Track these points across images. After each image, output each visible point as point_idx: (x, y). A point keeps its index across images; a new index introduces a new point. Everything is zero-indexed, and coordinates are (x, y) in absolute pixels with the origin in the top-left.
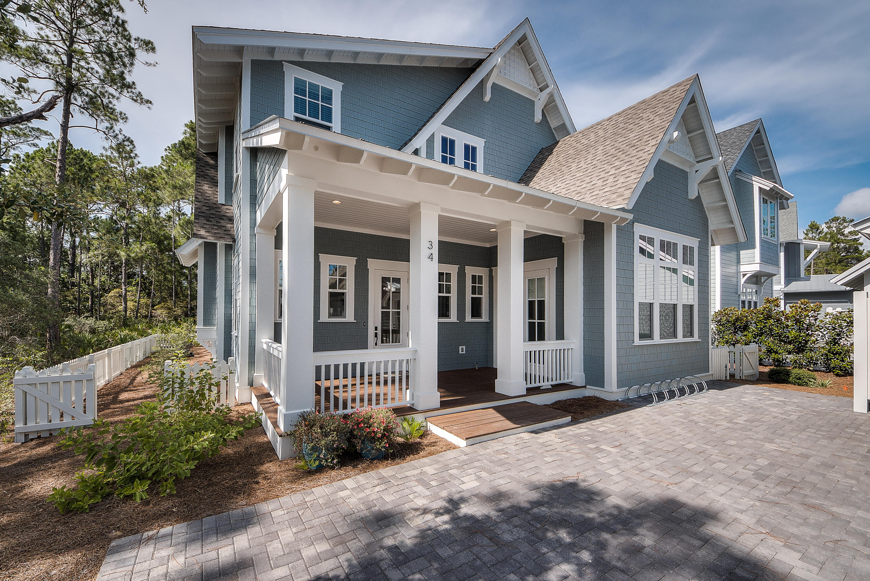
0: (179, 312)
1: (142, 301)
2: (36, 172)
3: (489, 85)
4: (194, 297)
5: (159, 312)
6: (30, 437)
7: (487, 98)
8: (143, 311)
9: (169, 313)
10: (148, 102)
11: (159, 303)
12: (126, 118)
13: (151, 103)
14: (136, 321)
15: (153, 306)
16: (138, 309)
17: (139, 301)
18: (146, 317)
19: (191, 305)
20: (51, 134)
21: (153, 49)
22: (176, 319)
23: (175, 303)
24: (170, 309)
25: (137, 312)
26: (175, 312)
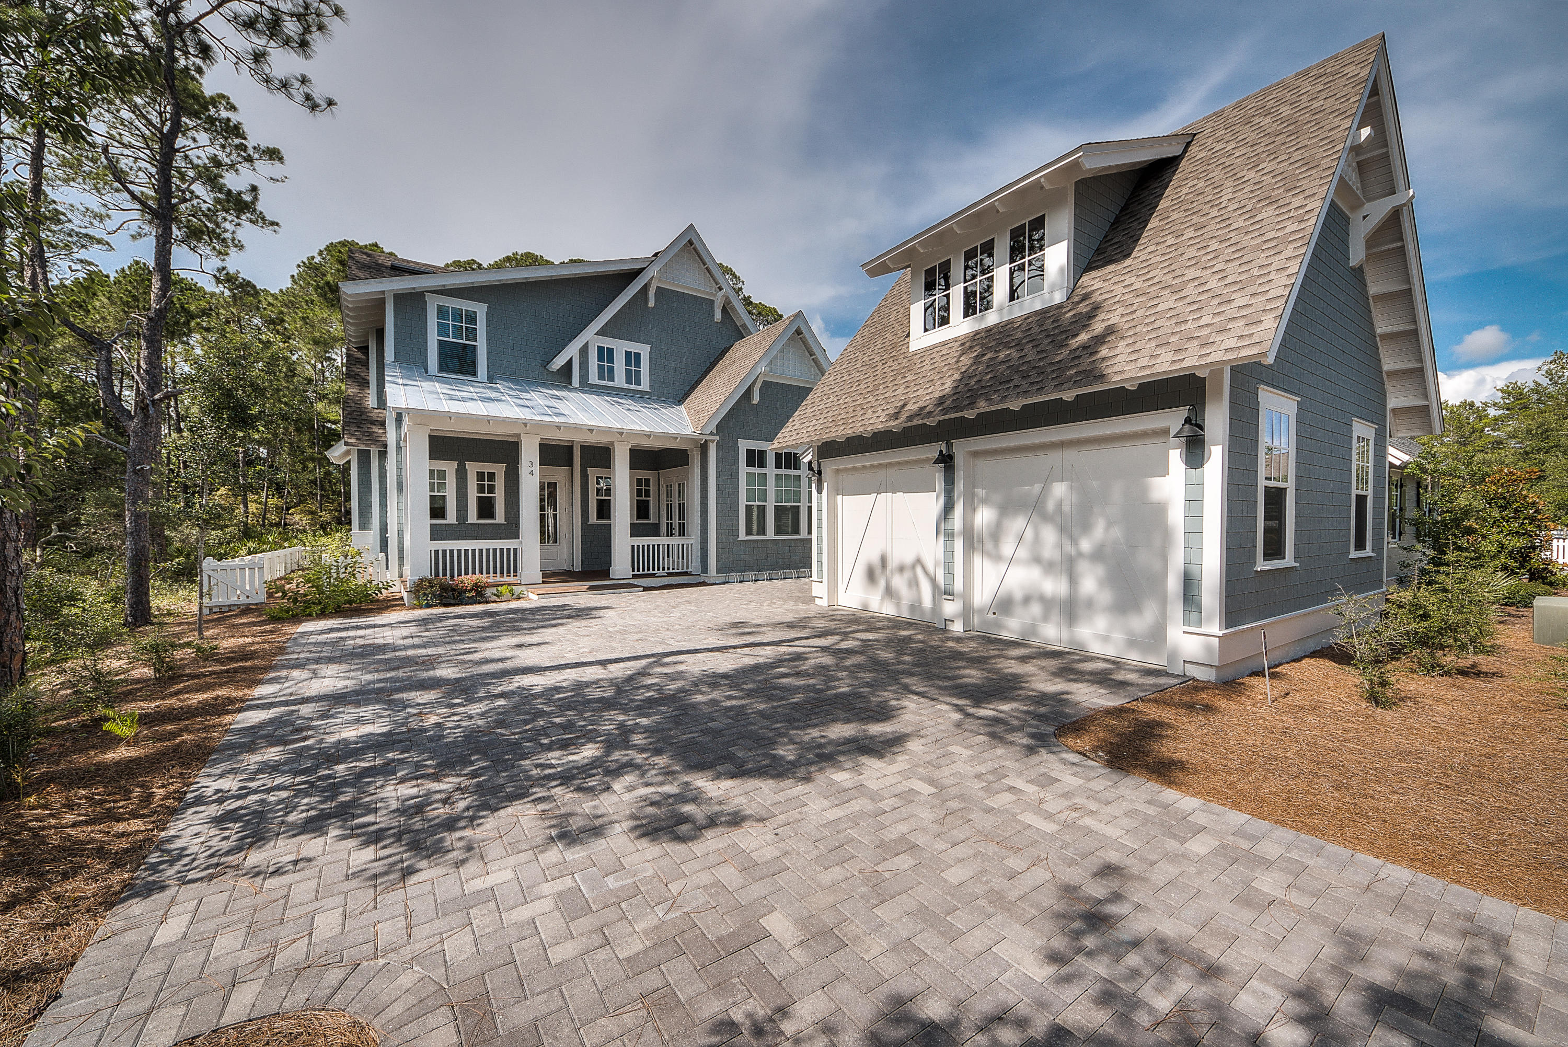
0: (326, 516)
1: (271, 502)
2: (99, 313)
3: (652, 292)
4: (348, 498)
5: (297, 518)
6: (214, 610)
7: (651, 303)
8: (273, 518)
9: (312, 520)
10: (273, 223)
11: (296, 505)
12: (242, 246)
13: (277, 224)
14: (264, 531)
15: (288, 509)
16: (265, 514)
17: (266, 501)
18: (277, 525)
19: (345, 507)
20: (108, 244)
21: (281, 159)
22: (323, 528)
23: (321, 505)
24: (312, 513)
25: (264, 518)
26: (321, 517)
